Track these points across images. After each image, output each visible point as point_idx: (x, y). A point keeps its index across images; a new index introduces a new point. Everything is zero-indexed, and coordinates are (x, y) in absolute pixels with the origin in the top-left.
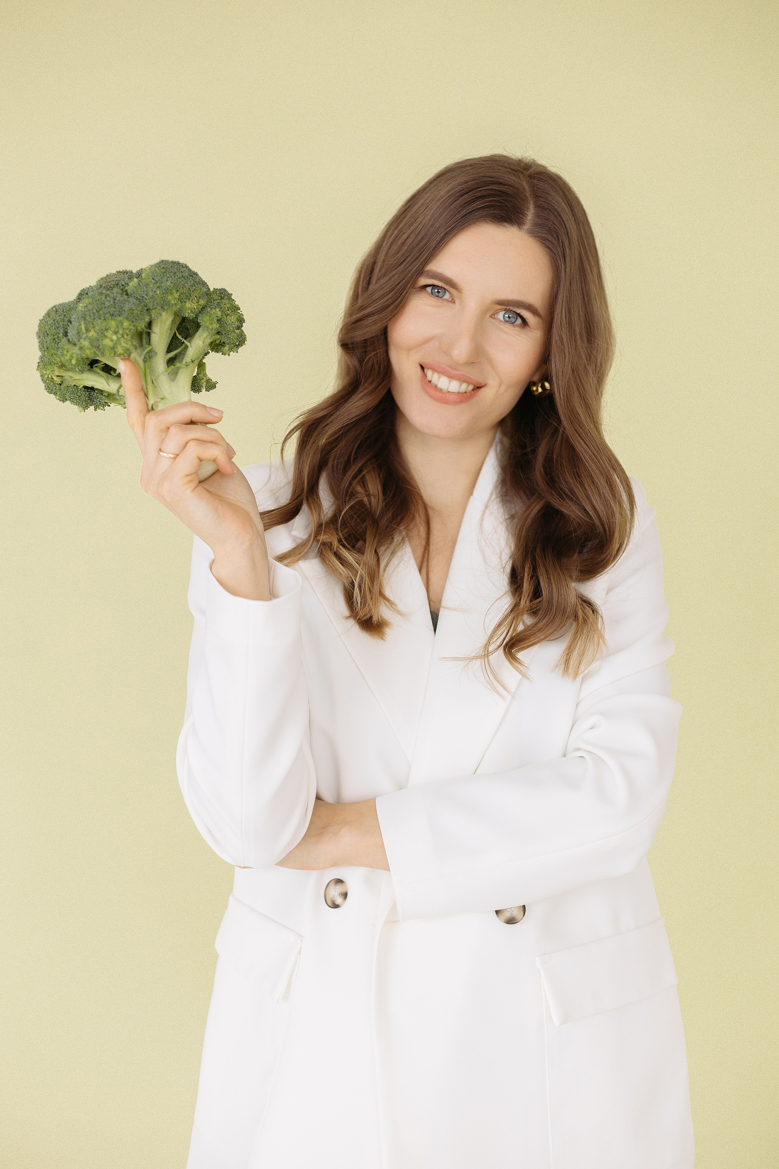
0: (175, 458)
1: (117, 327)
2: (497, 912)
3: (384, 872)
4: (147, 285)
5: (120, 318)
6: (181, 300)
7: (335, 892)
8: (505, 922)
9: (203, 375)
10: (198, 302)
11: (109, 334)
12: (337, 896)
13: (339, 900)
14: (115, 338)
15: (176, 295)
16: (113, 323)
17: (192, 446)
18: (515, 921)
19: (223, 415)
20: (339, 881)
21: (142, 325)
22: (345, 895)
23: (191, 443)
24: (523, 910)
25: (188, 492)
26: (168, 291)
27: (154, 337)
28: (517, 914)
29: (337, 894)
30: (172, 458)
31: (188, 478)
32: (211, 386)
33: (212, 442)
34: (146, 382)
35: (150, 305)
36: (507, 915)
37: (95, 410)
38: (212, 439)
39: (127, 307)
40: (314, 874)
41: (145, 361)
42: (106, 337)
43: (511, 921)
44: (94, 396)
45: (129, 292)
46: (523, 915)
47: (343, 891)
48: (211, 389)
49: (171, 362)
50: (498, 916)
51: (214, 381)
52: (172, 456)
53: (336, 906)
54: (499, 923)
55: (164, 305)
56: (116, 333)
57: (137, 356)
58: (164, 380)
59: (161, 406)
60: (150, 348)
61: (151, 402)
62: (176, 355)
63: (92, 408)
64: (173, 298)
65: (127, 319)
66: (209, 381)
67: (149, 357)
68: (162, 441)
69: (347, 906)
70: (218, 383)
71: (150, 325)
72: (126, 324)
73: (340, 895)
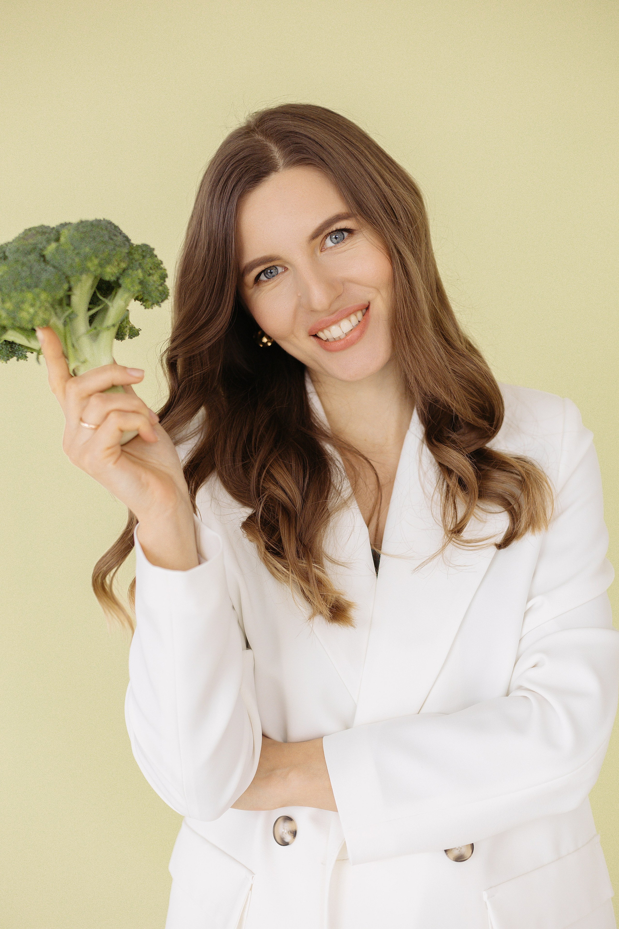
0: (96, 429)
1: (34, 299)
2: (446, 851)
3: (332, 813)
4: (65, 252)
5: (37, 290)
6: (101, 265)
7: (284, 829)
8: (454, 861)
9: (127, 323)
10: (118, 265)
11: (26, 306)
12: (286, 834)
13: (288, 838)
14: (32, 310)
15: (96, 261)
16: (29, 296)
17: (113, 417)
18: (463, 858)
19: (145, 375)
20: (288, 819)
21: (61, 294)
22: (294, 834)
23: (112, 415)
24: (471, 848)
25: (111, 465)
26: (86, 258)
27: (75, 299)
28: (466, 852)
29: (285, 831)
30: (92, 429)
31: (110, 451)
32: (134, 333)
33: (134, 412)
34: (66, 345)
35: (69, 273)
36: (456, 853)
37: (18, 360)
38: (134, 409)
39: (44, 276)
40: (262, 814)
41: (65, 324)
42: (22, 310)
43: (460, 859)
44: (15, 348)
45: (48, 258)
46: (471, 852)
47: (294, 829)
48: (134, 337)
49: (91, 320)
50: (447, 854)
51: (137, 328)
52: (93, 427)
53: (286, 844)
54: (448, 862)
55: (84, 270)
56: (33, 305)
57: (57, 322)
58: (85, 342)
59: (81, 372)
60: (70, 311)
61: (72, 366)
62: (97, 312)
63: (15, 358)
64: (93, 264)
65: (45, 290)
66: (132, 329)
67: (69, 321)
68: (83, 409)
69: (296, 844)
70: (141, 330)
71: (70, 289)
72: (43, 296)
73: (289, 832)
